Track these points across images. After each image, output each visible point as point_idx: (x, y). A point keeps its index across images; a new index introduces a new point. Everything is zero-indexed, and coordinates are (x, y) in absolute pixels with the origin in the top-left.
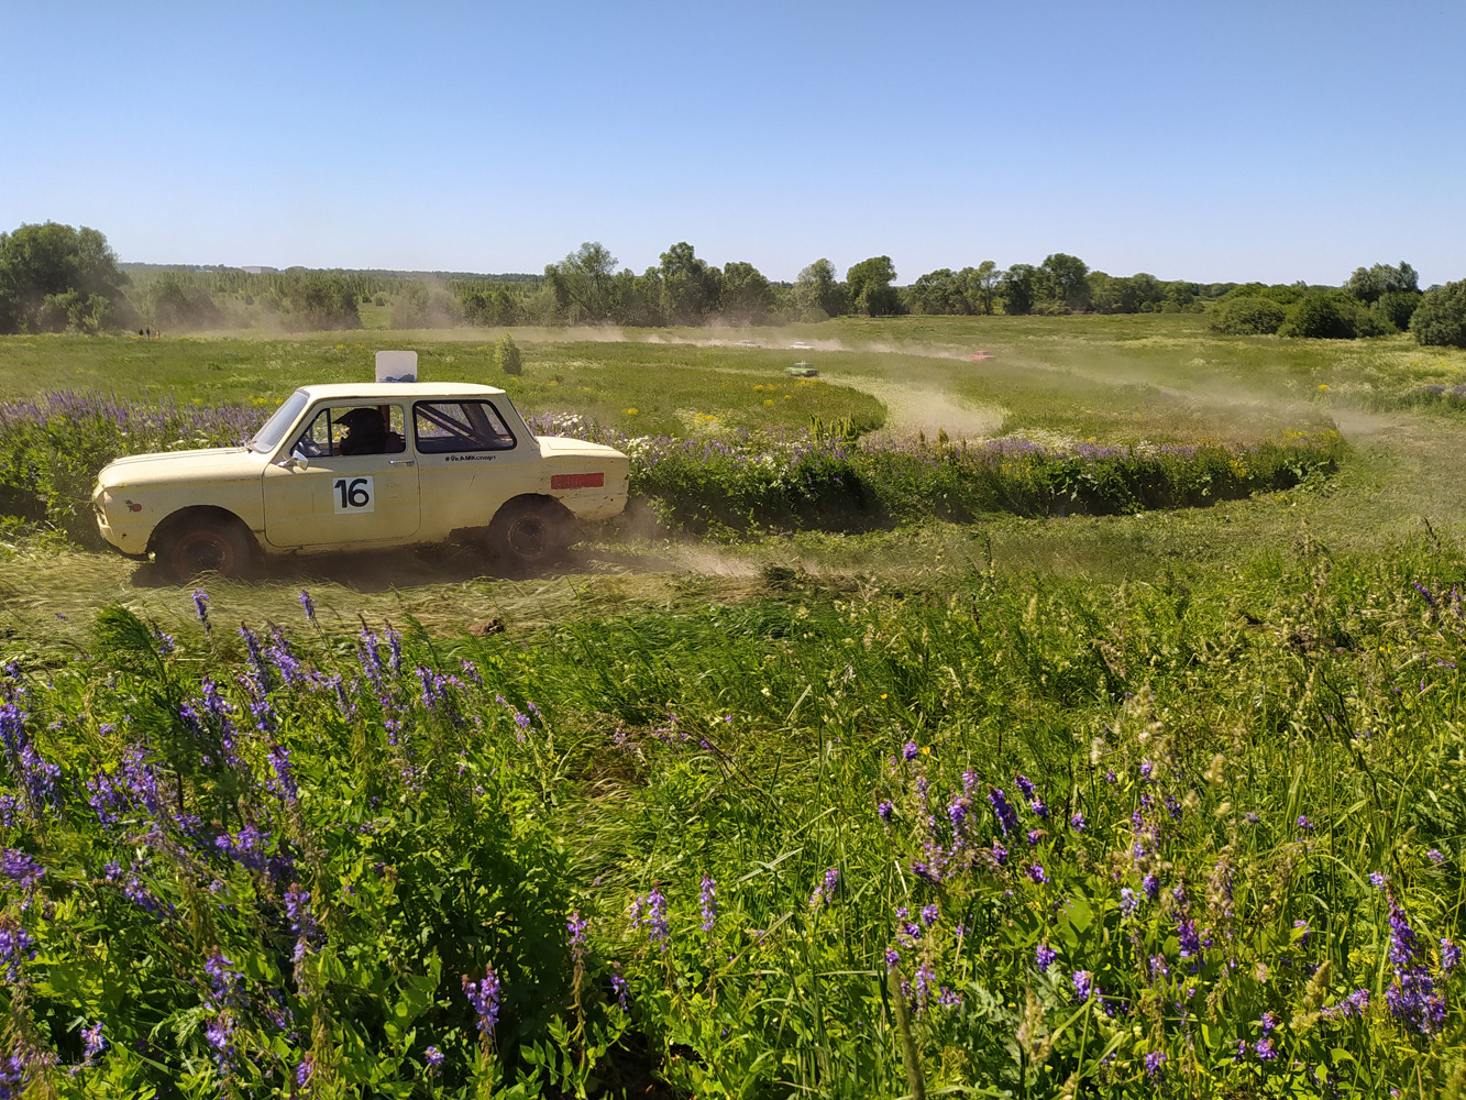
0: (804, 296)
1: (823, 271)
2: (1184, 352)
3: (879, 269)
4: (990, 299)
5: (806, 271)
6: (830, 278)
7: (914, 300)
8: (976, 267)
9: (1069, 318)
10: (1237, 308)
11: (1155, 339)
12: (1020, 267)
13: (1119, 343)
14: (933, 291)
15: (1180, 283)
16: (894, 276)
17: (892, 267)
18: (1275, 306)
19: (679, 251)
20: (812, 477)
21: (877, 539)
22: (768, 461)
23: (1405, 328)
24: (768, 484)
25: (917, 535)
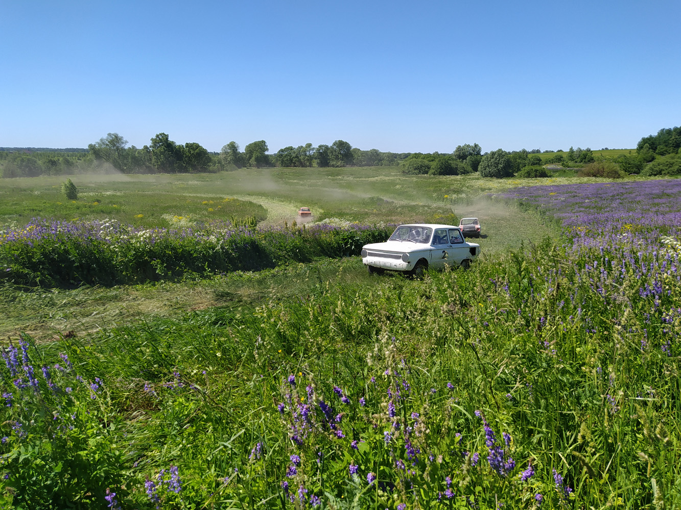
0: (225, 159)
1: (233, 147)
2: (393, 183)
3: (258, 148)
4: (311, 160)
5: (225, 147)
6: (236, 150)
7: (277, 160)
8: (304, 146)
9: (345, 169)
10: (412, 163)
11: (380, 177)
12: (323, 146)
13: (367, 179)
14: (285, 156)
15: (389, 153)
16: (267, 150)
17: (267, 146)
18: (426, 162)
19: (160, 137)
20: (236, 245)
21: (268, 273)
22: (213, 239)
23: (476, 170)
24: (213, 250)
25: (285, 270)
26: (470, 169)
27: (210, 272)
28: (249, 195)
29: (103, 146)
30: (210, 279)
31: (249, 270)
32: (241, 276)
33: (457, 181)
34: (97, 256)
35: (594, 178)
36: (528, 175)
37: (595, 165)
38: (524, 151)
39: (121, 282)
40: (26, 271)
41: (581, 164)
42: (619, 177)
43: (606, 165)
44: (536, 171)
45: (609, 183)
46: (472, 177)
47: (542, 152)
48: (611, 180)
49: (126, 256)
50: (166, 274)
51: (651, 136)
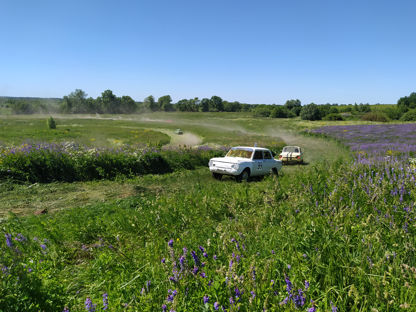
0: (146, 106)
1: (151, 99)
2: (248, 122)
3: (167, 99)
4: (198, 107)
5: (146, 99)
6: (153, 101)
7: (177, 107)
8: (194, 99)
9: (218, 113)
10: (259, 110)
11: (240, 118)
12: (205, 99)
13: (231, 120)
14: (182, 105)
15: (245, 104)
16: (171, 100)
17: (171, 98)
18: (268, 110)
19: (108, 92)
20: (149, 158)
21: (168, 176)
22: (135, 154)
23: (299, 116)
24: (135, 161)
25: (179, 174)
26: (294, 114)
27: (132, 174)
28: (160, 128)
29: (73, 97)
30: (133, 179)
31: (157, 174)
32: (151, 177)
33: (287, 122)
34: (64, 163)
35: (370, 121)
36: (331, 119)
37: (371, 114)
38: (328, 104)
39: (78, 180)
40: (21, 172)
41: (363, 113)
42: (386, 121)
43: (378, 114)
44: (335, 116)
45: (380, 125)
46: (295, 119)
47: (339, 105)
48: (381, 123)
49: (81, 164)
50: (106, 176)
51: (406, 97)
